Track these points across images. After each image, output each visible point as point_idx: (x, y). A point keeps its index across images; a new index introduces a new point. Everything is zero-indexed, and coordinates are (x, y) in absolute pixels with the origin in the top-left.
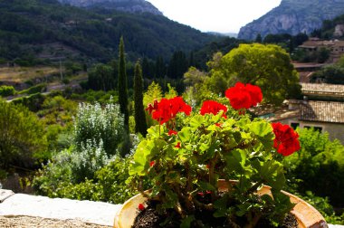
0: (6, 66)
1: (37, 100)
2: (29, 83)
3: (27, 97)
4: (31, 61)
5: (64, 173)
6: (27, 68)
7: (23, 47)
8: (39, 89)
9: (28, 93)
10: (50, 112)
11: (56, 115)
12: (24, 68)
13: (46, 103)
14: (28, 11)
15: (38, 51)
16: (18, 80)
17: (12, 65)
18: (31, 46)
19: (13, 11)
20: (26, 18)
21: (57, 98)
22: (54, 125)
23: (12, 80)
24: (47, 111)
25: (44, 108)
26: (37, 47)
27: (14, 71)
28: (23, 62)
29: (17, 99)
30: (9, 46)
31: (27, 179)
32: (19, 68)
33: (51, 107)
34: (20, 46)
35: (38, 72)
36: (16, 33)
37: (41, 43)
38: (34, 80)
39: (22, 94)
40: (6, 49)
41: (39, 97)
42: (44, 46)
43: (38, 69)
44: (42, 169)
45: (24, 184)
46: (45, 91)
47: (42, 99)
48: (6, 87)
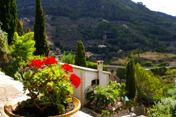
0: (150, 52)
1: (163, 70)
2: (160, 61)
3: (158, 68)
4: (162, 50)
5: (166, 109)
6: (160, 53)
7: (160, 42)
8: (165, 65)
9: (159, 66)
10: (169, 77)
11: (172, 79)
12: (159, 53)
13: (168, 72)
14: (165, 24)
15: (168, 45)
16: (155, 59)
17: (153, 51)
18: (164, 42)
19: (157, 24)
20: (163, 28)
21: (173, 70)
22: (170, 84)
23: (152, 59)
24: (168, 76)
25: (166, 74)
26: (167, 43)
27: (154, 54)
28: (158, 50)
29: (153, 68)
30: (153, 42)
31: (148, 109)
32: (156, 53)
33: (170, 74)
34: (158, 42)
35: (165, 56)
36: (158, 36)
37: (170, 41)
38: (163, 60)
39: (155, 66)
40: (152, 43)
41: (164, 68)
42: (171, 43)
43: (166, 54)
44: (154, 105)
45: (146, 111)
46: (168, 66)
47: (166, 70)
48: (148, 62)
